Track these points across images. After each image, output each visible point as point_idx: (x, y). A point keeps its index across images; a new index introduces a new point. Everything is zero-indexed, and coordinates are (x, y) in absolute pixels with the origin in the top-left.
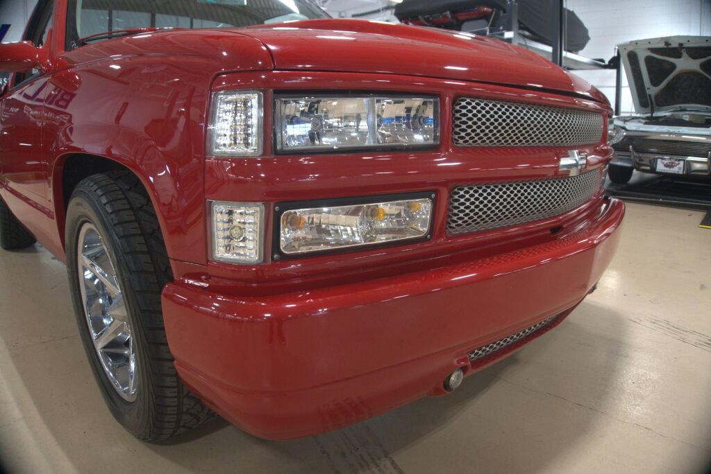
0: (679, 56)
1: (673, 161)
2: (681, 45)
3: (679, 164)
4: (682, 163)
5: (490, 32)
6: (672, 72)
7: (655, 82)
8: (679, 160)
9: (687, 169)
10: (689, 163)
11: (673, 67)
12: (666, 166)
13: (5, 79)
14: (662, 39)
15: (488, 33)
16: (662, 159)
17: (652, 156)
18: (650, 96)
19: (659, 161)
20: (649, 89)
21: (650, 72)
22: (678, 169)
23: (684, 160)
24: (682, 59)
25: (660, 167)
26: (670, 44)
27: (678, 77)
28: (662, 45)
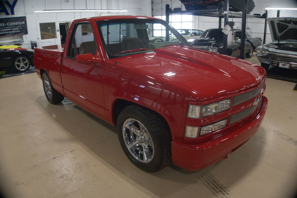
0: (290, 23)
1: (285, 63)
2: (291, 20)
3: (287, 65)
4: (288, 64)
5: (218, 11)
6: (287, 28)
7: (280, 31)
8: (288, 63)
9: (290, 67)
10: (291, 64)
11: (288, 27)
12: (283, 65)
13: (16, 23)
14: (284, 18)
15: (217, 11)
16: (281, 62)
17: (278, 61)
18: (278, 36)
19: (280, 63)
20: (278, 34)
21: (278, 28)
22: (287, 66)
23: (289, 64)
24: (291, 24)
25: (281, 65)
26: (287, 20)
27: (289, 30)
28: (284, 20)
